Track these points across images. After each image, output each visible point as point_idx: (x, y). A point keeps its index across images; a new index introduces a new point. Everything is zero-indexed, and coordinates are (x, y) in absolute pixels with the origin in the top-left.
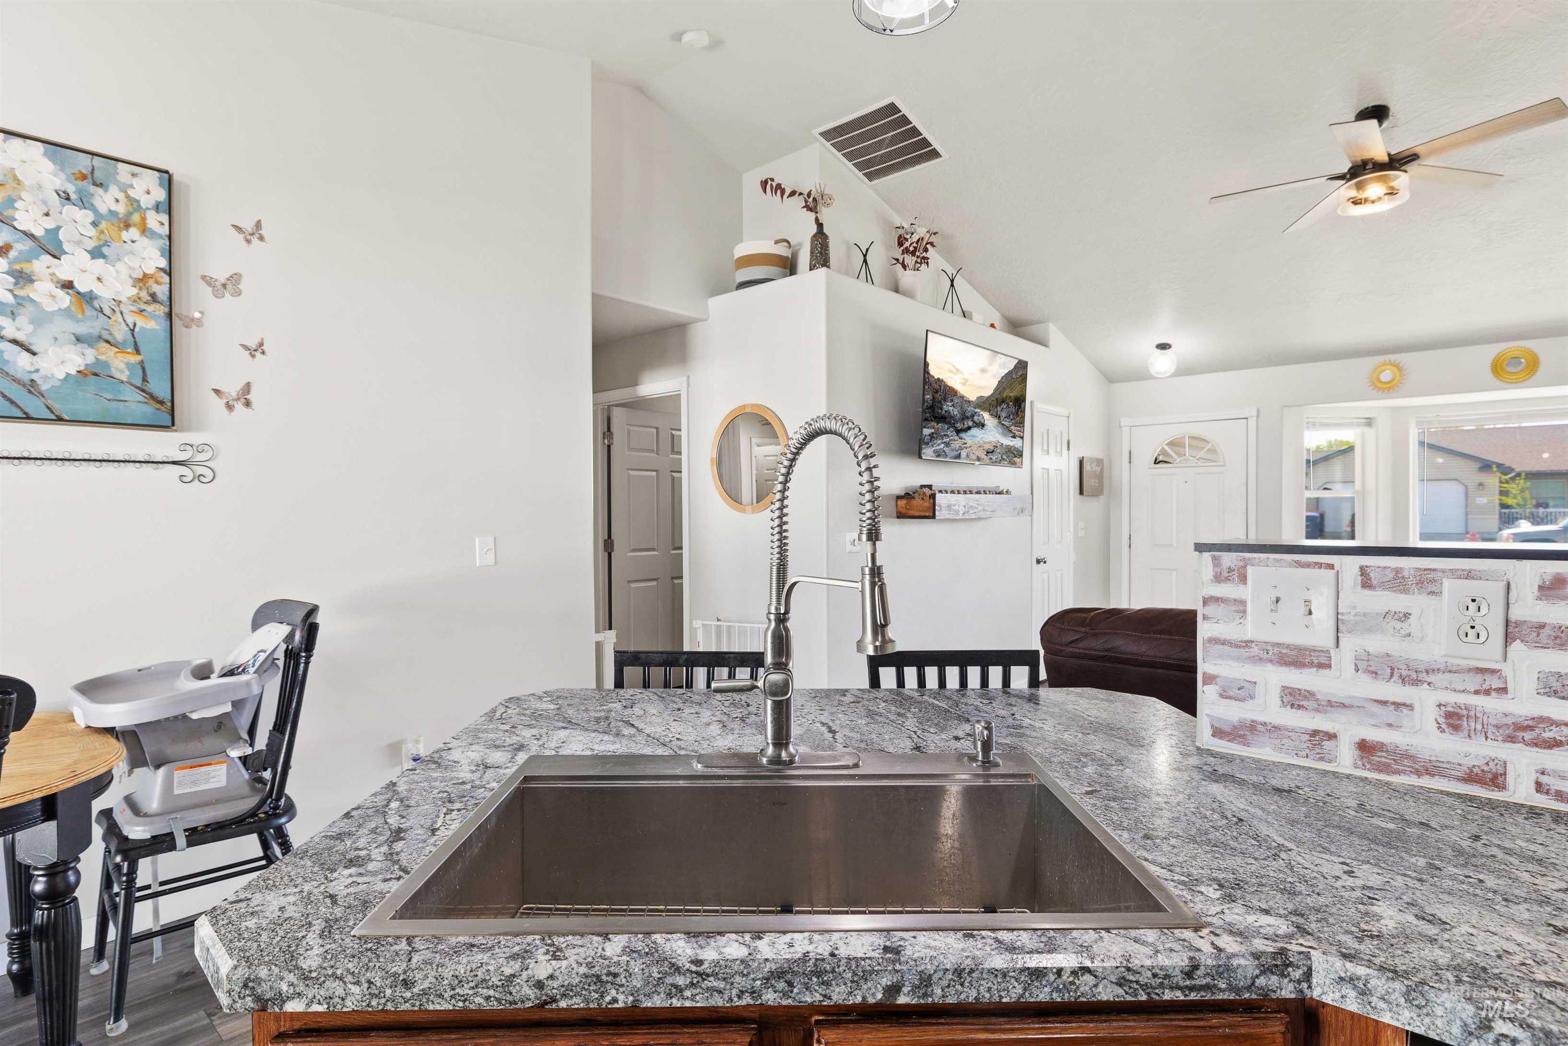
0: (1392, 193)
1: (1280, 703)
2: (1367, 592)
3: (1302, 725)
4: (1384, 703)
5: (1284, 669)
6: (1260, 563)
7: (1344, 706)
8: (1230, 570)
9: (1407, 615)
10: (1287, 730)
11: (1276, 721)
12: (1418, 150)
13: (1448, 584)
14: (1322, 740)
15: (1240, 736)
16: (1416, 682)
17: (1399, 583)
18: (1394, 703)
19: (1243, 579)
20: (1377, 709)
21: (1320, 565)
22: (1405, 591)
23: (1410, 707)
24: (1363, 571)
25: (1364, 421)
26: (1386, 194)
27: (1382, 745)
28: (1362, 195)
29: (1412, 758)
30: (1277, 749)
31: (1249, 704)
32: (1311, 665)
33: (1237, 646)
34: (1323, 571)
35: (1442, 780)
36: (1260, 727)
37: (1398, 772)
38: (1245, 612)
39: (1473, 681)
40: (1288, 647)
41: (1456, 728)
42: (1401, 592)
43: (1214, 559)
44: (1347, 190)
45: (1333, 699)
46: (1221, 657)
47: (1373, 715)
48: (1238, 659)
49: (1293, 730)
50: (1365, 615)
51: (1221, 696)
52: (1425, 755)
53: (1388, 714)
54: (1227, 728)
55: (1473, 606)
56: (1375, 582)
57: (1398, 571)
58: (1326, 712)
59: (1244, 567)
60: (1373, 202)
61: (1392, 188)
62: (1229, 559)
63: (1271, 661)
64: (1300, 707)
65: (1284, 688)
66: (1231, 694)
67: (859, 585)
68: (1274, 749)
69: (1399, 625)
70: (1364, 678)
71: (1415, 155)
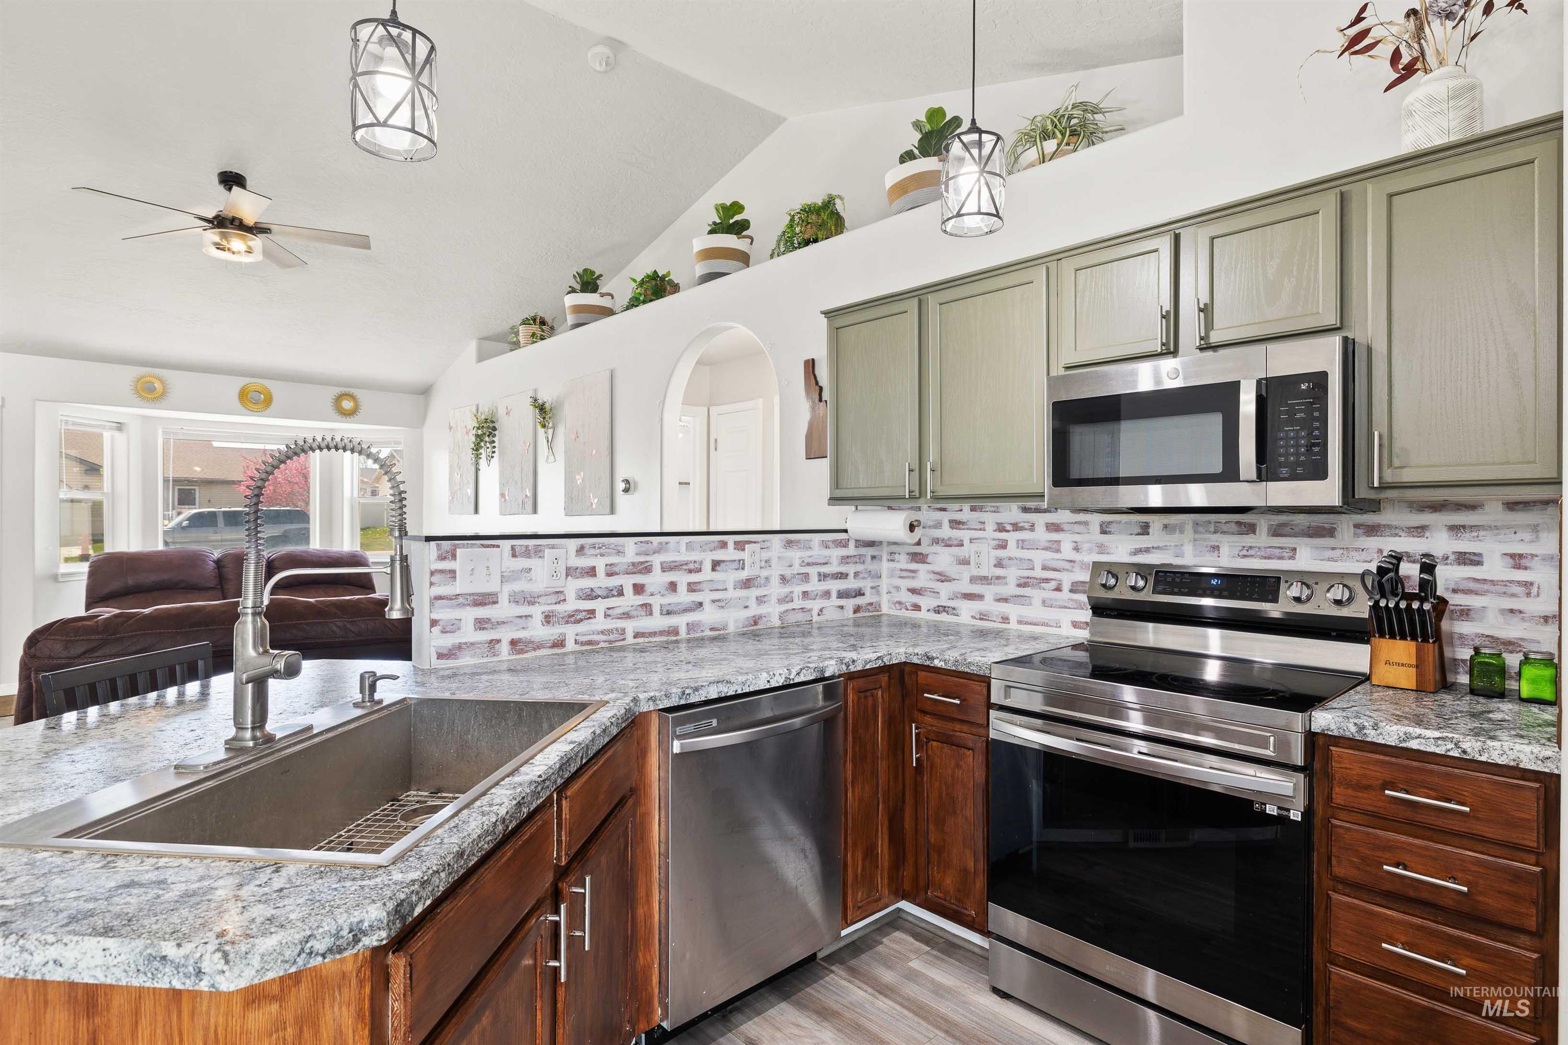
0: (249, 251)
1: (474, 629)
2: (514, 559)
3: (485, 639)
4: (521, 617)
5: (476, 608)
6: (463, 546)
7: (504, 622)
8: (447, 552)
9: (530, 569)
10: (478, 644)
11: (472, 640)
12: (272, 227)
13: (547, 551)
14: (494, 645)
15: (453, 654)
16: (533, 603)
17: (527, 554)
18: (525, 616)
19: (454, 557)
20: (518, 621)
21: (494, 546)
22: (529, 557)
23: (530, 616)
24: (513, 548)
25: (115, 425)
26: (246, 251)
27: (520, 639)
28: (224, 243)
29: (531, 642)
30: (473, 656)
31: (456, 634)
32: (489, 603)
33: (451, 599)
34: (495, 549)
35: (545, 650)
36: (464, 646)
37: (527, 652)
38: (455, 577)
39: (554, 599)
40: (477, 594)
41: (548, 622)
42: (528, 557)
43: (438, 545)
44: (213, 236)
45: (499, 620)
46: (442, 607)
47: (517, 625)
48: (451, 607)
49: (481, 643)
50: (513, 571)
51: (442, 632)
52: (537, 640)
53: (521, 622)
54: (445, 652)
55: (556, 562)
56: (517, 554)
57: (527, 547)
58: (496, 628)
59: (455, 550)
60: (234, 253)
61: (250, 247)
62: (446, 544)
63: (469, 605)
64: (484, 629)
65: (476, 619)
66: (448, 629)
67: (388, 570)
68: (471, 657)
69: (527, 575)
70: (513, 605)
71: (269, 229)
